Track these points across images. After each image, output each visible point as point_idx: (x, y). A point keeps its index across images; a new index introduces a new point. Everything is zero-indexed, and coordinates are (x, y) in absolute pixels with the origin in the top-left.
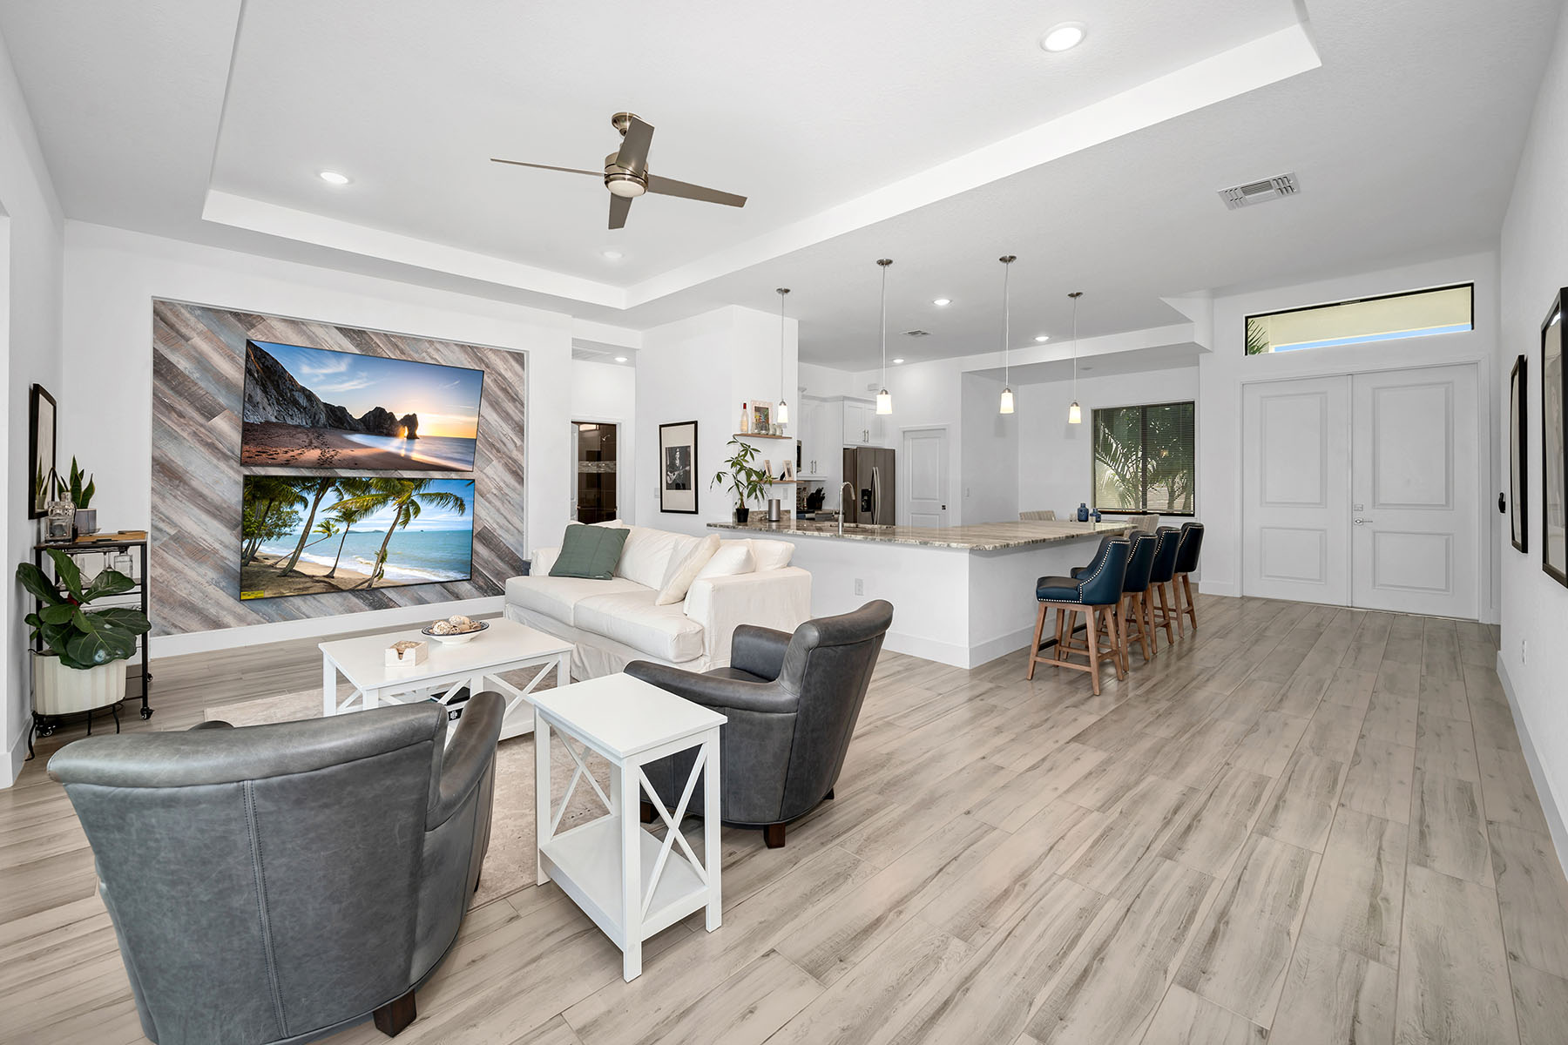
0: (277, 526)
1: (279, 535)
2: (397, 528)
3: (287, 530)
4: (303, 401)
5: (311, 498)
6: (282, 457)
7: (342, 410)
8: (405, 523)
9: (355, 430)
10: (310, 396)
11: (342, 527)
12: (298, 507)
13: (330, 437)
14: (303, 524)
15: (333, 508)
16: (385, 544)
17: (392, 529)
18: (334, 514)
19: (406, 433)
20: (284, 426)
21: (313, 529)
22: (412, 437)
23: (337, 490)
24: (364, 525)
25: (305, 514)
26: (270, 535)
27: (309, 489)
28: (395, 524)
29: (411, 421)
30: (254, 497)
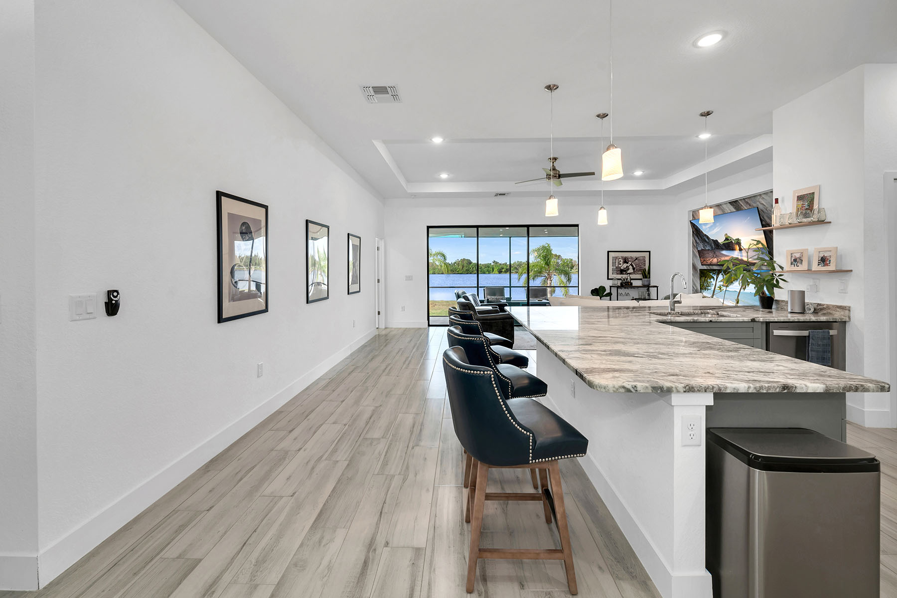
0: (707, 286)
1: (708, 289)
2: (742, 290)
3: (709, 288)
4: (707, 240)
5: (715, 277)
6: (709, 262)
7: (717, 241)
8: (744, 289)
9: (723, 249)
10: (708, 237)
11: (724, 288)
12: (712, 280)
13: (717, 253)
14: (714, 286)
15: (721, 281)
16: (738, 296)
17: (740, 291)
18: (722, 283)
19: (738, 248)
20: (705, 250)
21: (716, 288)
22: (740, 250)
23: (722, 274)
24: (731, 288)
25: (714, 283)
26: (705, 289)
27: (715, 274)
28: (741, 289)
29: (738, 242)
30: (701, 276)
